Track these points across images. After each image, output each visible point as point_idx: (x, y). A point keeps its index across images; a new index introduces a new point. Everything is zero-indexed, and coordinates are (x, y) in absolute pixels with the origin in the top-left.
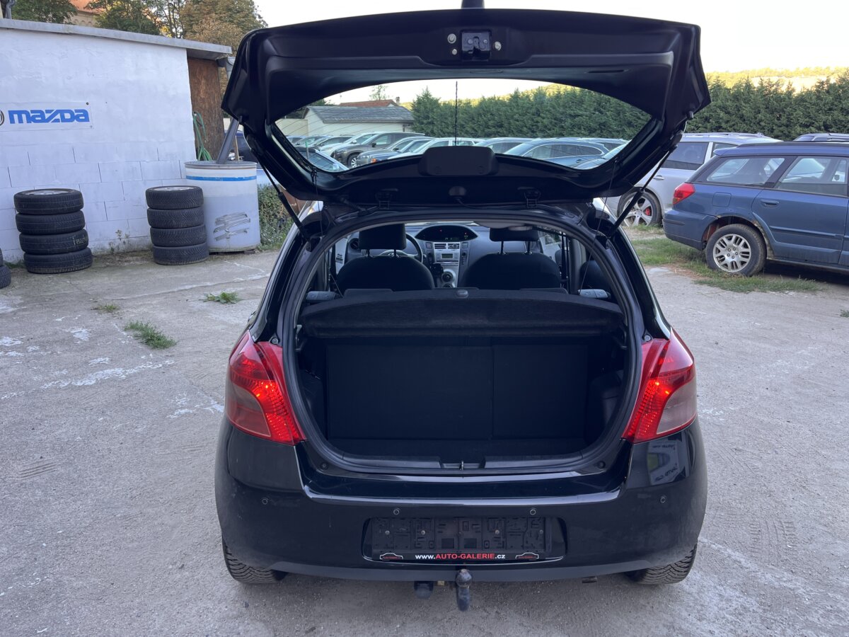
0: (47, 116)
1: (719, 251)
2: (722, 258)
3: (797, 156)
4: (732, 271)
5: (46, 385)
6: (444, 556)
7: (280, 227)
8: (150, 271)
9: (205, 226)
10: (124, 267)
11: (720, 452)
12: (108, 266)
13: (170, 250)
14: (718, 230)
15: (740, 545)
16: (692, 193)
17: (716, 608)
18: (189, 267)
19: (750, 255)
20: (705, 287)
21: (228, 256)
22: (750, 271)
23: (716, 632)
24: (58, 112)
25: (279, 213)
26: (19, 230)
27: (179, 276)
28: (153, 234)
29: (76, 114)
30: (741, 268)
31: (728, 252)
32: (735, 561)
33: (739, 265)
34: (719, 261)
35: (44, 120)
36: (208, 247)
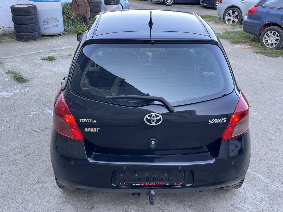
1: (266, 38)
2: (267, 41)
4: (271, 47)
6: (144, 184)
7: (72, 23)
8: (15, 44)
9: (38, 24)
10: (3, 42)
11: (258, 132)
13: (23, 35)
14: (267, 29)
15: (263, 172)
16: (257, 11)
17: (251, 199)
18: (32, 42)
19: (279, 40)
20: (259, 55)
21: (50, 37)
23: (251, 208)
25: (72, 16)
27: (28, 47)
28: (15, 27)
30: (275, 46)
31: (270, 39)
32: (260, 179)
33: (274, 44)
34: (265, 43)
36: (40, 33)
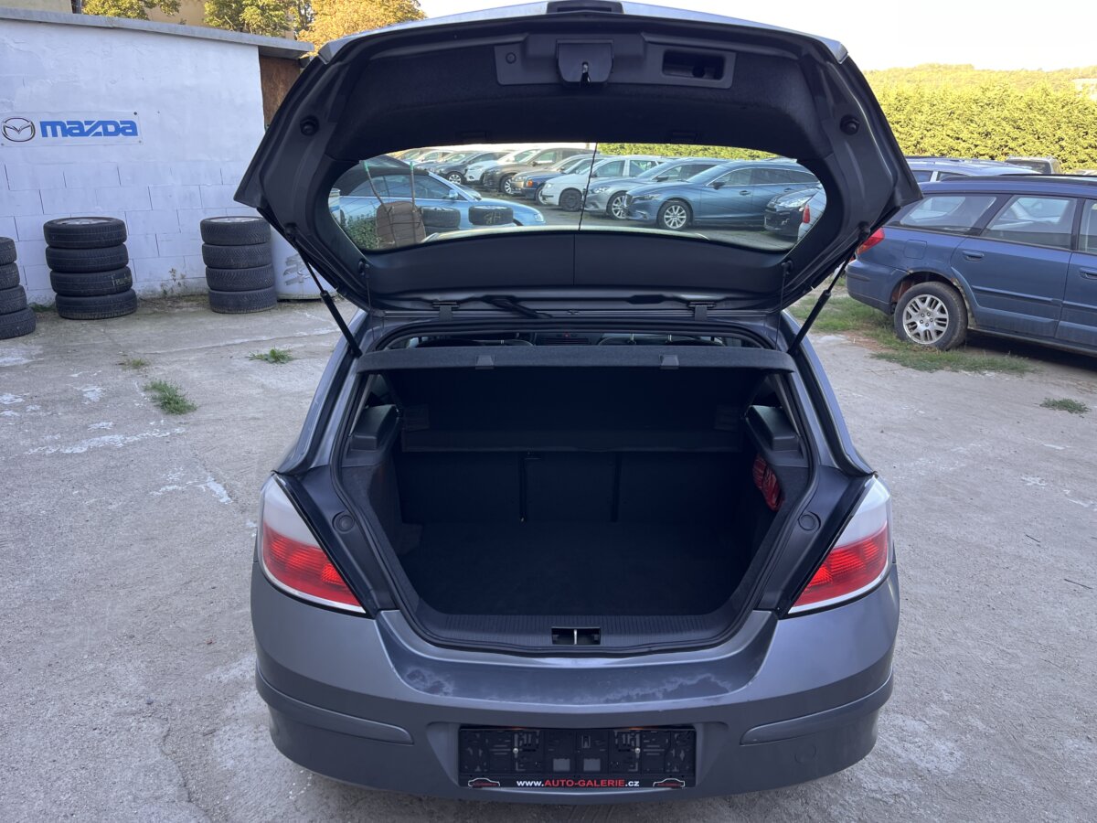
0: (87, 128)
1: (910, 317)
2: (913, 326)
3: (1013, 194)
4: (925, 343)
5: (31, 450)
8: (202, 319)
9: (272, 267)
10: (174, 314)
12: (155, 312)
13: (228, 295)
14: (914, 288)
16: (882, 239)
18: (249, 316)
19: (947, 323)
20: (883, 364)
21: (301, 305)
22: (948, 342)
24: (99, 123)
26: (50, 267)
27: (232, 327)
28: (210, 275)
29: (121, 126)
30: (936, 339)
31: (921, 318)
33: (933, 334)
34: (910, 329)
35: (83, 134)
36: (275, 293)
